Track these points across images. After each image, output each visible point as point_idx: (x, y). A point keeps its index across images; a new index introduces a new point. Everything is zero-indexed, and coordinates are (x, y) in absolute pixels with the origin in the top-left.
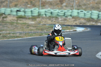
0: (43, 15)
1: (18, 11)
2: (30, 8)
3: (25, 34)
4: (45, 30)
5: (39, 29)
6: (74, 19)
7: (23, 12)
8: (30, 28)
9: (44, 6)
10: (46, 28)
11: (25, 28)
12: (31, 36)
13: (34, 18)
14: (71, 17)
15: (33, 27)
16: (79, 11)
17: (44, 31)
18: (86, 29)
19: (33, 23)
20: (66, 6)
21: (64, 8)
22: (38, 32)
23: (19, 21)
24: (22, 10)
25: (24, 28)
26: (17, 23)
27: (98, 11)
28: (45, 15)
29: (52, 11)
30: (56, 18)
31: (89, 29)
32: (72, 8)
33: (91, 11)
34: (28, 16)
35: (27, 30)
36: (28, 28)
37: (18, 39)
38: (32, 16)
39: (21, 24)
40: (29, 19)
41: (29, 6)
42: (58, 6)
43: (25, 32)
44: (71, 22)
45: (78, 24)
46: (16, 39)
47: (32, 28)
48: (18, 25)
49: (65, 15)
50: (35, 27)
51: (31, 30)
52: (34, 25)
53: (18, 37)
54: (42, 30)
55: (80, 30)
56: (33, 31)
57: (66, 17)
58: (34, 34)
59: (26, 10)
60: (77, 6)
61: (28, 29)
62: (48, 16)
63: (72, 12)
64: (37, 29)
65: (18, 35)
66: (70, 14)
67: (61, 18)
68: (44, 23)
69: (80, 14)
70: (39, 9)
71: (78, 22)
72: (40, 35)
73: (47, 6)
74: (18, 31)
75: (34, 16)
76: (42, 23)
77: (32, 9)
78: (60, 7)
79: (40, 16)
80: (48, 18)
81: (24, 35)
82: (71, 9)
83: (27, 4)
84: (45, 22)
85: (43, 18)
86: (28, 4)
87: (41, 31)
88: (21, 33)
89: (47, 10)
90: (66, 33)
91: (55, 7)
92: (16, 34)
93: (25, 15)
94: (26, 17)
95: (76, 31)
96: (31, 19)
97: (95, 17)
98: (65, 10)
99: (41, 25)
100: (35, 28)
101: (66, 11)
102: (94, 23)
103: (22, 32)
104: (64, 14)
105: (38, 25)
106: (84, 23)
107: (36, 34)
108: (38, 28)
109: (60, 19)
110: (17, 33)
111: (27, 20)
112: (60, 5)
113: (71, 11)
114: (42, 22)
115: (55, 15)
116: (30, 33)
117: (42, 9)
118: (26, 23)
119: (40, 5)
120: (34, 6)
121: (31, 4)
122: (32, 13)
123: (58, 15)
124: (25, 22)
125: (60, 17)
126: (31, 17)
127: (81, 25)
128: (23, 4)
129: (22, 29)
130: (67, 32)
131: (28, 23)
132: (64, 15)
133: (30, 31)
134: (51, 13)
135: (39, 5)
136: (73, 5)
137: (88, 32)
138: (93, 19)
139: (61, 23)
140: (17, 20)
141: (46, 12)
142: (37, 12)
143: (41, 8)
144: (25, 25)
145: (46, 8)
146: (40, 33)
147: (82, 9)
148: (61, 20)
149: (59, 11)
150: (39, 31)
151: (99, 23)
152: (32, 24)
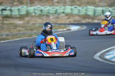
0: (32, 13)
1: (3, 10)
2: (17, 5)
3: (13, 36)
4: (35, 30)
5: (28, 30)
6: (67, 17)
7: (9, 11)
8: (18, 28)
9: (33, 3)
10: (36, 28)
11: (13, 29)
12: (19, 38)
13: (21, 17)
14: (64, 15)
15: (22, 27)
16: (73, 7)
17: (33, 32)
18: (81, 27)
19: (21, 22)
20: (58, 2)
21: (56, 4)
22: (27, 33)
23: (5, 22)
24: (9, 8)
25: (11, 29)
26: (3, 24)
27: (94, 6)
28: (35, 13)
29: (42, 8)
30: (48, 16)
31: (85, 28)
32: (65, 4)
33: (86, 6)
34: (15, 15)
35: (15, 32)
36: (16, 28)
37: (5, 42)
38: (19, 14)
39: (7, 24)
40: (17, 18)
41: (15, 3)
42: (49, 3)
43: (12, 33)
44: (64, 20)
45: (72, 22)
46: (2, 42)
47: (20, 29)
48: (4, 26)
49: (58, 13)
50: (24, 27)
51: (19, 31)
52: (22, 25)
53: (4, 40)
54: (31, 30)
55: (74, 28)
56: (21, 32)
57: (59, 14)
58: (23, 35)
59: (13, 8)
60: (71, 2)
61: (16, 30)
62: (37, 14)
63: (64, 9)
64: (25, 29)
65: (4, 37)
66: (62, 11)
67: (53, 16)
68: (33, 22)
69: (73, 11)
70: (27, 7)
71: (71, 20)
72: (30, 36)
73: (36, 3)
74: (4, 33)
75: (22, 15)
76: (31, 23)
77: (20, 7)
78: (51, 4)
79: (29, 15)
80: (38, 17)
81: (11, 37)
82: (64, 6)
83: (13, 2)
84: (35, 21)
85: (32, 17)
86: (15, 2)
87: (31, 32)
88: (7, 35)
89: (36, 7)
90: (59, 33)
91: (45, 4)
92: (2, 36)
93: (11, 14)
94: (13, 16)
95: (70, 30)
96: (19, 19)
97: (90, 13)
98: (57, 6)
99: (30, 25)
100: (24, 29)
101: (58, 8)
102: (90, 21)
103: (9, 33)
104: (56, 11)
105: (27, 25)
106: (79, 21)
107: (24, 35)
108: (27, 28)
109: (51, 17)
110: (3, 34)
111: (14, 20)
112: (51, 1)
113: (63, 7)
114: (32, 21)
115: (45, 12)
116: (19, 35)
117: (31, 6)
118: (12, 24)
119: (29, 2)
120: (21, 3)
121: (18, 2)
122: (19, 12)
123: (49, 13)
124: (12, 22)
125: (51, 15)
126: (18, 16)
127: (76, 22)
128: (9, 2)
129: (9, 30)
130: (60, 31)
131: (15, 23)
132: (56, 13)
133: (18, 33)
134: (41, 11)
135: (27, 2)
136: (65, 1)
137: (84, 30)
138: (89, 16)
139: (53, 22)
140: (3, 20)
141: (35, 9)
142: (25, 10)
143: (29, 5)
144: (12, 26)
145: (35, 5)
146: (29, 34)
147: (76, 5)
148: (53, 19)
149: (51, 8)
150: (29, 32)
151: (95, 20)
152: (20, 24)
